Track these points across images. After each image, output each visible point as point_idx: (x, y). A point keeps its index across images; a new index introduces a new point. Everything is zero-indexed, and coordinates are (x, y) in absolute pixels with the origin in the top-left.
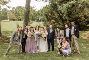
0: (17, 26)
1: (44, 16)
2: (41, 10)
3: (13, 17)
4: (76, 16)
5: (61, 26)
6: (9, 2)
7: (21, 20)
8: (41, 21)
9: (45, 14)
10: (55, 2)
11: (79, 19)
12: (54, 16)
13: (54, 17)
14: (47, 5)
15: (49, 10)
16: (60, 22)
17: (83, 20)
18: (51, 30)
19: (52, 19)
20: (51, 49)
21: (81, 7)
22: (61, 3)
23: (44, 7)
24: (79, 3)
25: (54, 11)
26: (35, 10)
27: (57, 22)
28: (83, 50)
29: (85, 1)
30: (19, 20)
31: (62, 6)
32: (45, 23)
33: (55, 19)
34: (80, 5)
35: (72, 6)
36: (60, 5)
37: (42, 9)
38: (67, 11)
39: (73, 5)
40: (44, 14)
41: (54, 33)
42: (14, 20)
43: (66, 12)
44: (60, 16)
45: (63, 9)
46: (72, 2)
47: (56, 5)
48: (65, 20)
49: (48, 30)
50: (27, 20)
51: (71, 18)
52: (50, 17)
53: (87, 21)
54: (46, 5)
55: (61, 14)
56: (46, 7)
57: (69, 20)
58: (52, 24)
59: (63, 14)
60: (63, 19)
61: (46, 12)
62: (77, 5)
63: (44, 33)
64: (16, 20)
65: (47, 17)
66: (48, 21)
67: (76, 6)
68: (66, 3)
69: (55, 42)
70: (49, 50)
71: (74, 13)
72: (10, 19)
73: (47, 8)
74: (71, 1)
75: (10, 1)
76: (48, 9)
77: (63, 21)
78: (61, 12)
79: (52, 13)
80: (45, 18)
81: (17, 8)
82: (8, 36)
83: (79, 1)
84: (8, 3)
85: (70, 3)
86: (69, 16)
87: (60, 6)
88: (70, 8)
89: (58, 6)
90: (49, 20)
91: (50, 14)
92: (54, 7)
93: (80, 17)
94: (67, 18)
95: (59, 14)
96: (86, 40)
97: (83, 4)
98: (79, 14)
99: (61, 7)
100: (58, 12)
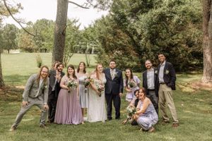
0: (37, 65)
1: (97, 41)
2: (90, 27)
3: (29, 43)
4: (169, 41)
5: (135, 63)
6: (20, 10)
7: (46, 50)
8: (91, 53)
9: (100, 38)
10: (121, 11)
11: (174, 49)
12: (121, 42)
13: (121, 44)
14: (105, 16)
15: (109, 27)
16: (133, 54)
17: (183, 51)
18: (113, 74)
19: (116, 47)
20: (114, 116)
21: (178, 21)
22: (134, 12)
23: (96, 22)
24: (174, 13)
25: (119, 31)
26: (78, 27)
27: (126, 54)
28: (184, 117)
29: (187, 8)
30: (41, 51)
31: (138, 19)
32: (100, 57)
33: (123, 48)
34: (176, 17)
35: (160, 19)
36: (133, 17)
37: (92, 26)
38: (149, 29)
39: (162, 17)
40: (97, 36)
41: (119, 79)
42: (30, 50)
43: (147, 32)
44: (134, 41)
45: (140, 27)
46: (159, 10)
47: (123, 17)
48: (145, 50)
49: (107, 72)
50: (60, 51)
51: (157, 45)
52: (111, 44)
53: (192, 53)
54: (103, 17)
55: (135, 38)
56: (102, 21)
57: (153, 51)
58: (115, 59)
59: (141, 35)
60: (139, 47)
61: (102, 31)
62: (171, 17)
63: (98, 79)
64: (36, 50)
65: (104, 43)
66: (107, 52)
67: (168, 19)
68: (147, 12)
69: (122, 100)
70: (110, 118)
71: (163, 34)
72: (21, 48)
73: (105, 23)
74: (156, 8)
75: (22, 9)
76: (107, 25)
77: (140, 52)
78: (135, 33)
79: (115, 34)
80: (100, 45)
81: (37, 23)
82: (17, 87)
83: (174, 8)
84: (17, 11)
85: (156, 11)
86: (153, 42)
87: (133, 20)
88: (154, 24)
89: (129, 19)
90: (109, 50)
91: (110, 37)
92: (120, 21)
93: (176, 45)
94: (148, 45)
95: (132, 37)
96: (190, 94)
97: (184, 15)
98: (175, 37)
99: (135, 22)
100: (127, 33)
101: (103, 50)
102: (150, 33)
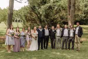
4: (54, 17)
12: (34, 17)
14: (26, 6)
15: (28, 11)
23: (22, 8)
24: (55, 6)
25: (32, 12)
31: (40, 7)
33: (34, 20)
34: (56, 8)
38: (45, 12)
39: (50, 7)
40: (23, 15)
44: (38, 17)
45: (41, 11)
46: (49, 4)
47: (34, 7)
48: (43, 21)
51: (49, 19)
52: (29, 18)
55: (39, 15)
56: (25, 8)
57: (47, 21)
59: (42, 15)
61: (25, 12)
62: (54, 8)
65: (26, 18)
67: (52, 8)
78: (39, 13)
79: (31, 14)
83: (55, 4)
85: (47, 5)
89: (36, 7)
91: (29, 15)
94: (45, 19)
95: (37, 15)
97: (59, 7)
98: (56, 15)
99: (39, 9)
101: (25, 21)
102: (46, 14)
